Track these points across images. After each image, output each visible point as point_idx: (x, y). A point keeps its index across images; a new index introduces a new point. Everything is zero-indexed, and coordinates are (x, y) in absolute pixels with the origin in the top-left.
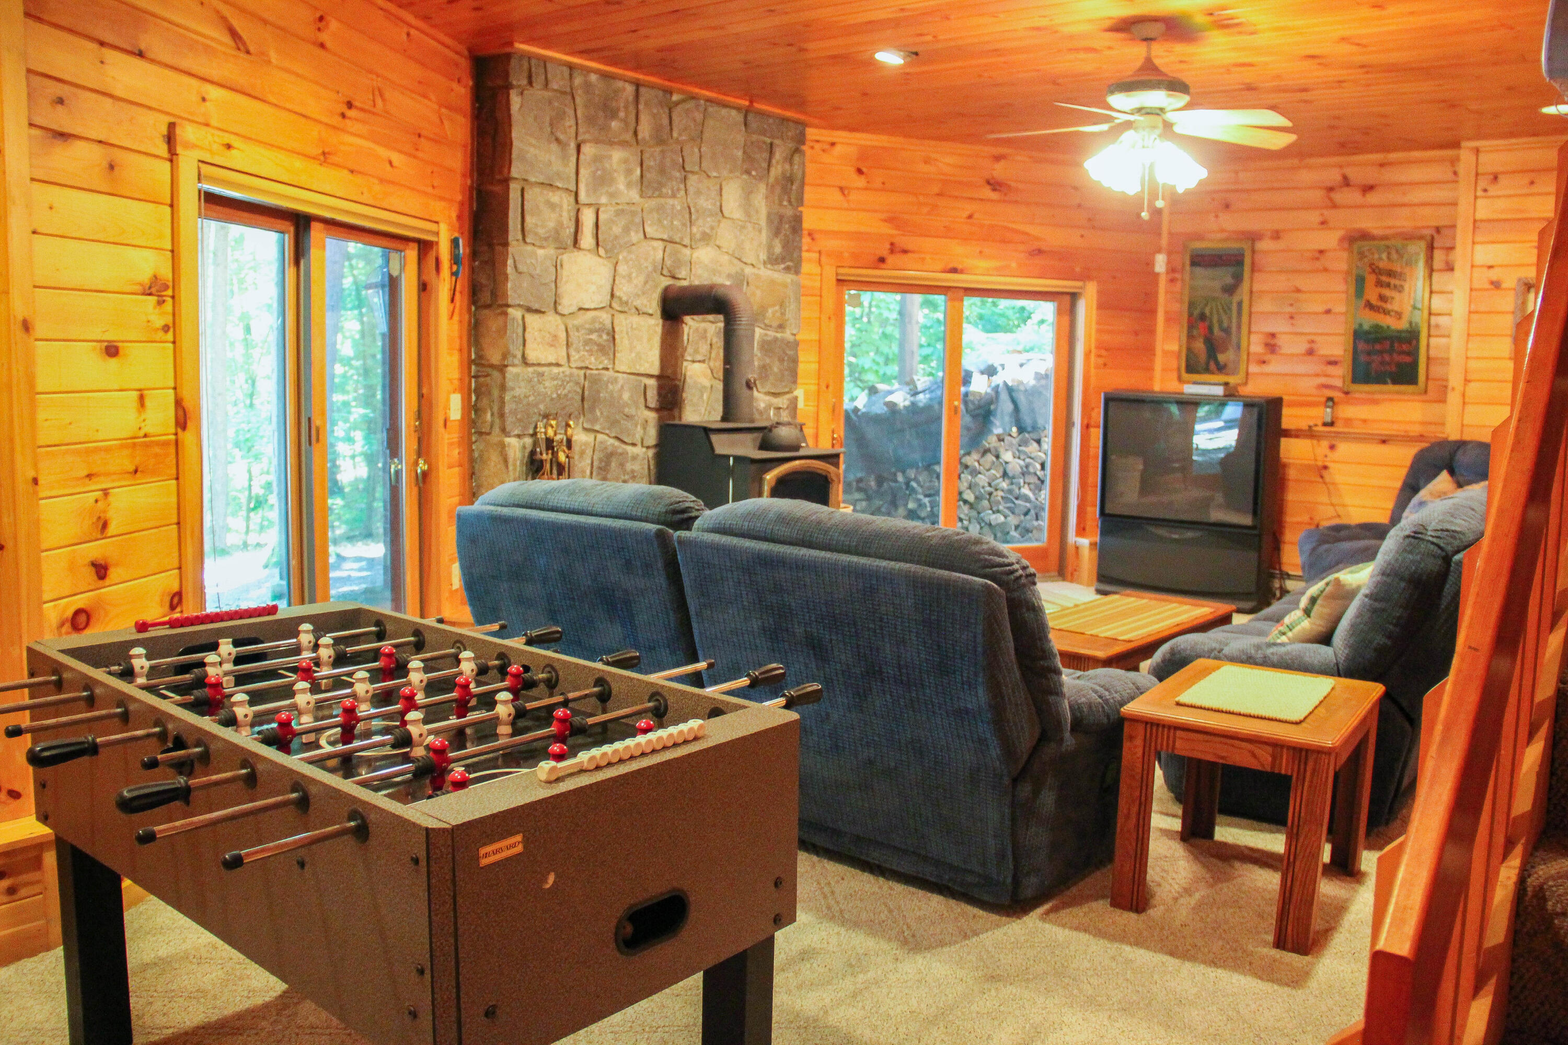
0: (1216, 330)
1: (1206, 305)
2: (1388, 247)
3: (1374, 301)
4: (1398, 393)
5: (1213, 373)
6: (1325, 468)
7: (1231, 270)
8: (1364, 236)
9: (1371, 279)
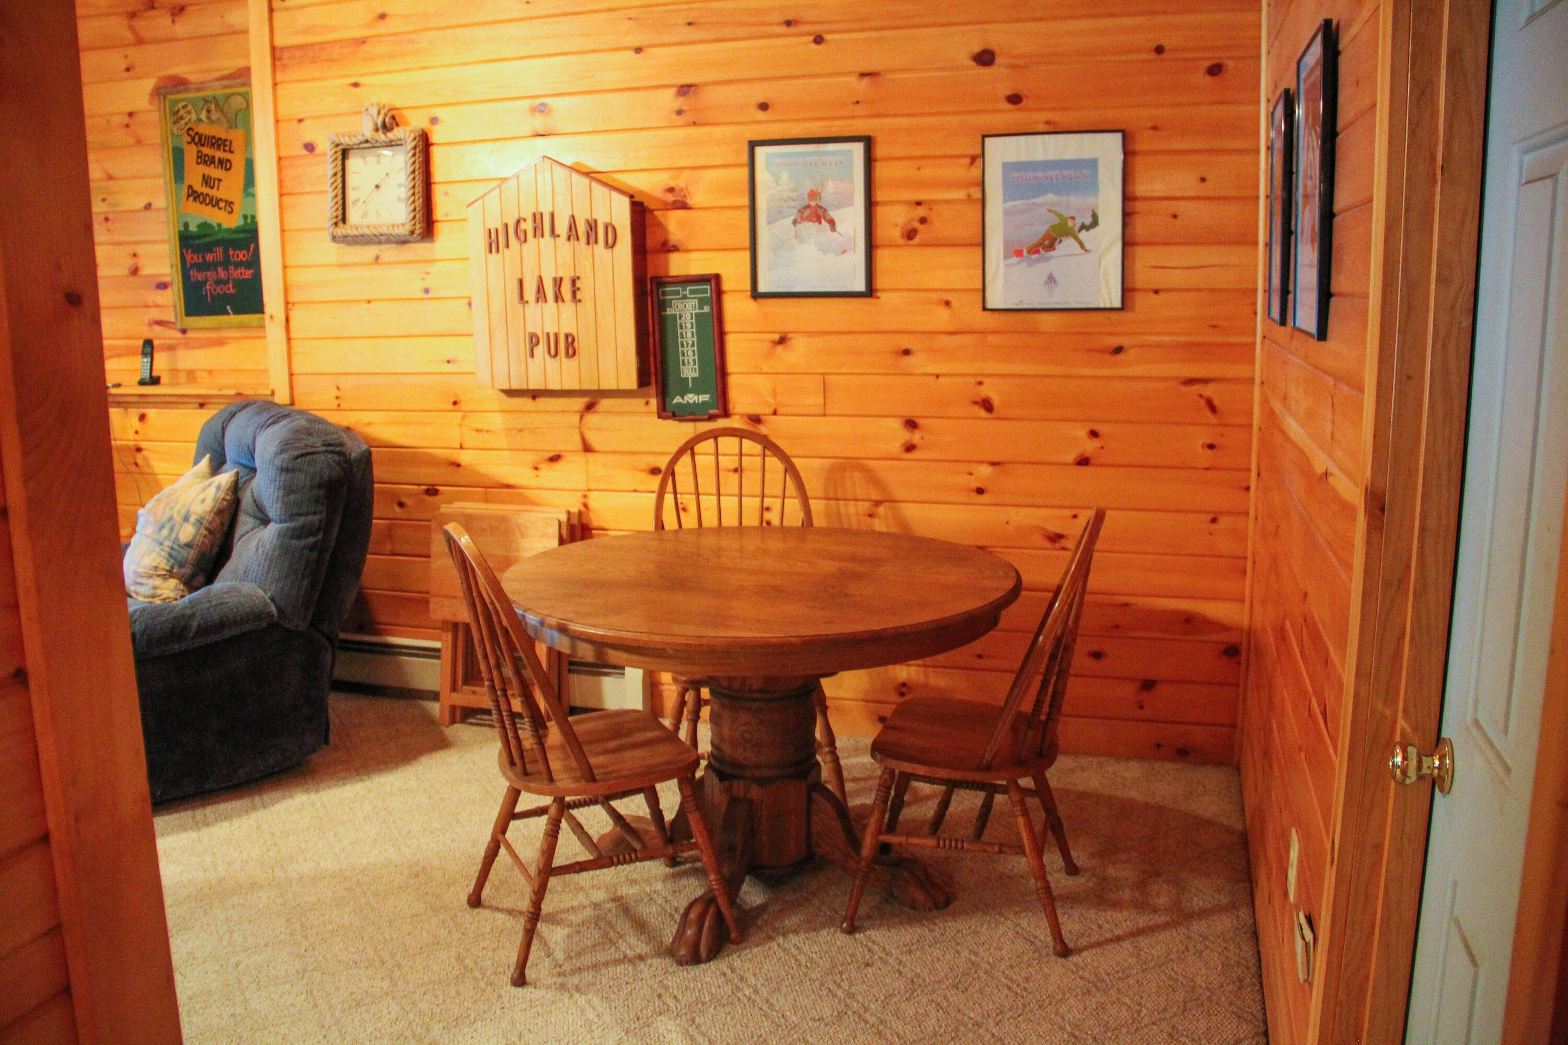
2: (206, 101)
3: (199, 188)
4: (241, 327)
6: (139, 450)
8: (178, 83)
9: (191, 153)
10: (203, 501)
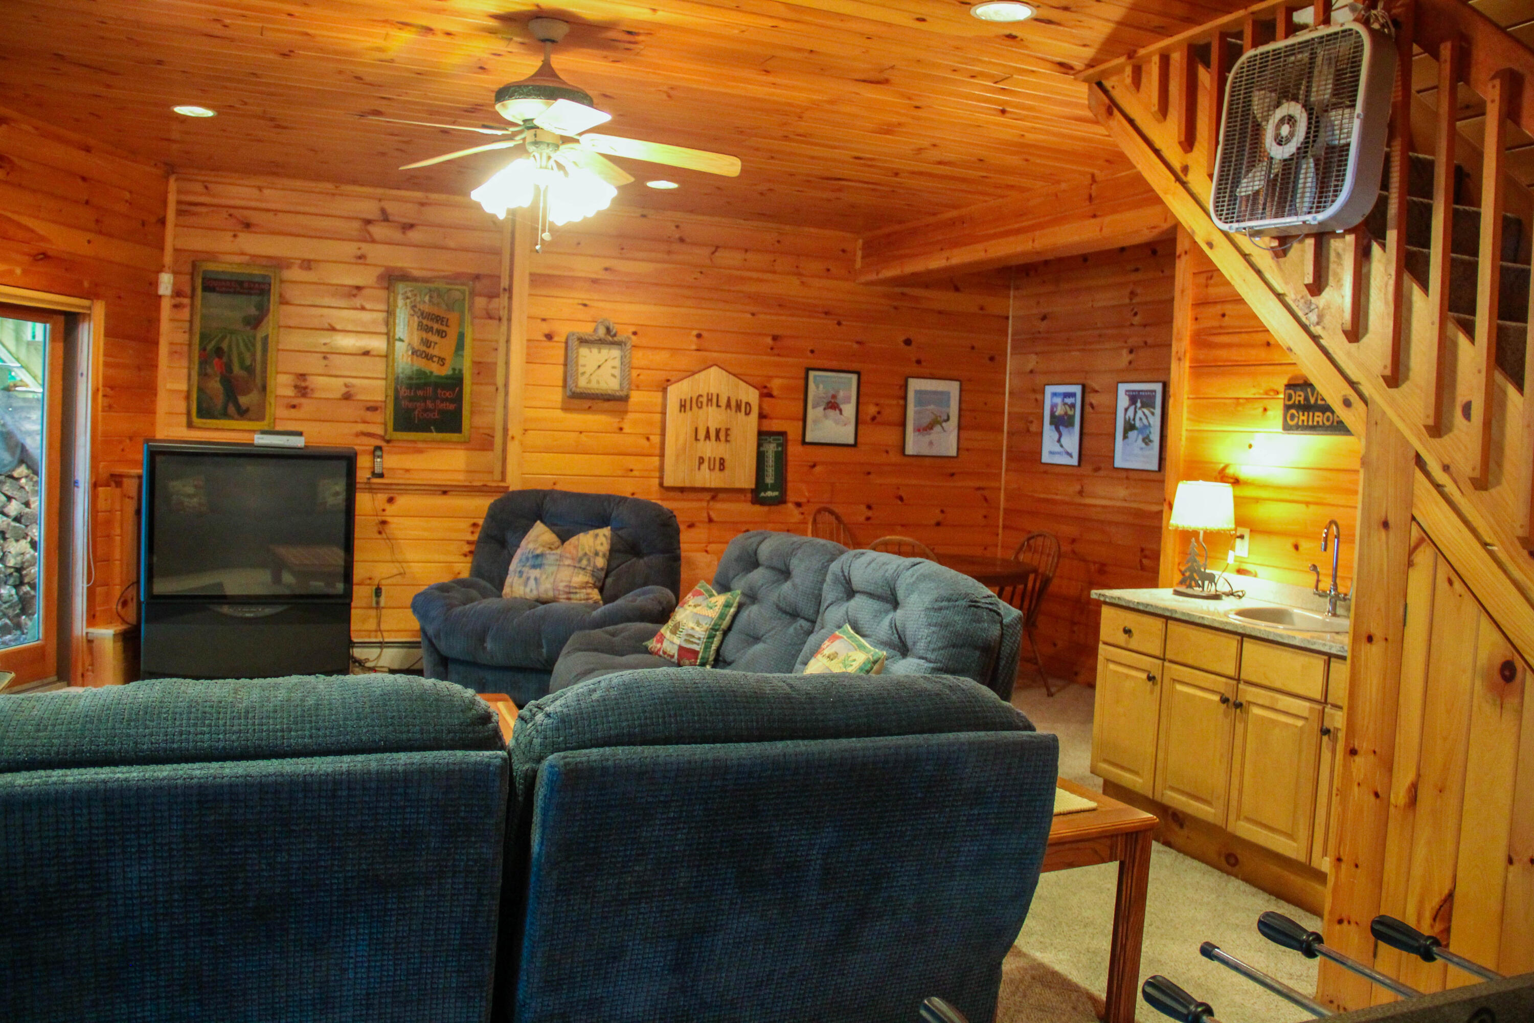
0: (236, 369)
1: (223, 338)
2: (430, 290)
3: (417, 346)
4: (442, 441)
5: (232, 418)
6: (385, 522)
7: (255, 299)
8: (403, 275)
10: (602, 544)
